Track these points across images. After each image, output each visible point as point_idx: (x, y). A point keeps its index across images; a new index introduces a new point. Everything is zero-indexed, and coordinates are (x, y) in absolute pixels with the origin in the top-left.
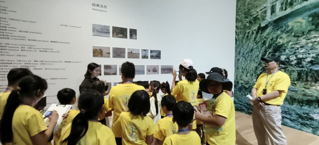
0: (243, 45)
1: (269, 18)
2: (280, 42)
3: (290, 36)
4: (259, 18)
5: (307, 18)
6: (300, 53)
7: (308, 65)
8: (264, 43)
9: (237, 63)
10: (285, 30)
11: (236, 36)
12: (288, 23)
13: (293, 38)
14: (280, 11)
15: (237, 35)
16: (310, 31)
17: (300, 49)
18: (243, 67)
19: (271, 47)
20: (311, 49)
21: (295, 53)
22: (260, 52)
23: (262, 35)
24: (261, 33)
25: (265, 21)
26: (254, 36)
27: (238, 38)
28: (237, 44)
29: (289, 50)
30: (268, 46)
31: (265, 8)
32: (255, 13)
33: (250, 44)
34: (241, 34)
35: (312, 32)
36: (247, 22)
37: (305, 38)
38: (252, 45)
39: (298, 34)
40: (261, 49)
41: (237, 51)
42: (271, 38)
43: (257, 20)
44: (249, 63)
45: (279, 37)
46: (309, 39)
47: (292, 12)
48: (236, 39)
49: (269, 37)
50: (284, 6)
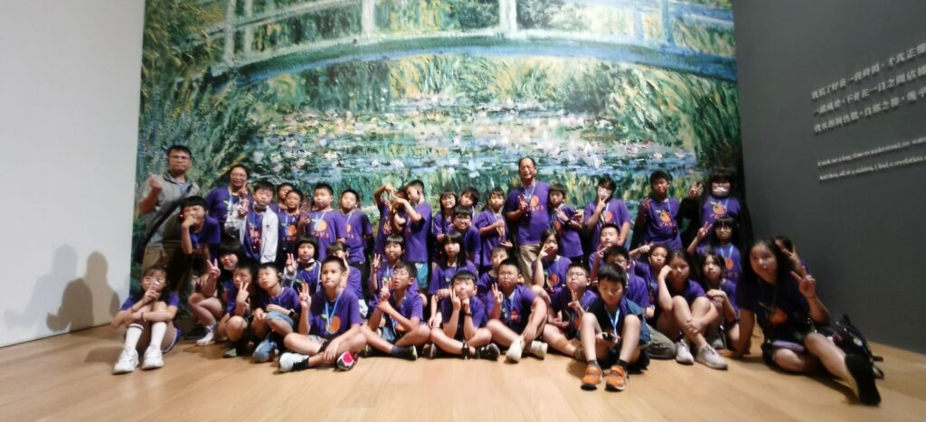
0: (163, 116)
1: (230, 60)
2: (252, 120)
3: (271, 110)
4: (207, 53)
5: (298, 77)
6: (288, 148)
7: (301, 174)
8: (219, 118)
9: (145, 169)
10: (262, 93)
11: (142, 88)
12: (266, 79)
13: (276, 114)
14: (252, 49)
15: (145, 85)
16: (303, 104)
17: (288, 139)
19: (233, 129)
20: (305, 142)
22: (208, 140)
23: (214, 98)
24: (213, 92)
25: (222, 64)
26: (194, 96)
27: (149, 93)
28: (146, 110)
29: (269, 141)
30: (229, 126)
31: (221, 31)
32: (197, 36)
33: (183, 114)
34: (158, 83)
35: (307, 108)
36: (177, 56)
38: (189, 120)
39: (284, 108)
40: (212, 132)
41: (146, 132)
42: (233, 107)
43: (202, 57)
45: (251, 108)
46: (302, 121)
47: (274, 58)
48: (142, 97)
49: (229, 105)
50: (260, 40)
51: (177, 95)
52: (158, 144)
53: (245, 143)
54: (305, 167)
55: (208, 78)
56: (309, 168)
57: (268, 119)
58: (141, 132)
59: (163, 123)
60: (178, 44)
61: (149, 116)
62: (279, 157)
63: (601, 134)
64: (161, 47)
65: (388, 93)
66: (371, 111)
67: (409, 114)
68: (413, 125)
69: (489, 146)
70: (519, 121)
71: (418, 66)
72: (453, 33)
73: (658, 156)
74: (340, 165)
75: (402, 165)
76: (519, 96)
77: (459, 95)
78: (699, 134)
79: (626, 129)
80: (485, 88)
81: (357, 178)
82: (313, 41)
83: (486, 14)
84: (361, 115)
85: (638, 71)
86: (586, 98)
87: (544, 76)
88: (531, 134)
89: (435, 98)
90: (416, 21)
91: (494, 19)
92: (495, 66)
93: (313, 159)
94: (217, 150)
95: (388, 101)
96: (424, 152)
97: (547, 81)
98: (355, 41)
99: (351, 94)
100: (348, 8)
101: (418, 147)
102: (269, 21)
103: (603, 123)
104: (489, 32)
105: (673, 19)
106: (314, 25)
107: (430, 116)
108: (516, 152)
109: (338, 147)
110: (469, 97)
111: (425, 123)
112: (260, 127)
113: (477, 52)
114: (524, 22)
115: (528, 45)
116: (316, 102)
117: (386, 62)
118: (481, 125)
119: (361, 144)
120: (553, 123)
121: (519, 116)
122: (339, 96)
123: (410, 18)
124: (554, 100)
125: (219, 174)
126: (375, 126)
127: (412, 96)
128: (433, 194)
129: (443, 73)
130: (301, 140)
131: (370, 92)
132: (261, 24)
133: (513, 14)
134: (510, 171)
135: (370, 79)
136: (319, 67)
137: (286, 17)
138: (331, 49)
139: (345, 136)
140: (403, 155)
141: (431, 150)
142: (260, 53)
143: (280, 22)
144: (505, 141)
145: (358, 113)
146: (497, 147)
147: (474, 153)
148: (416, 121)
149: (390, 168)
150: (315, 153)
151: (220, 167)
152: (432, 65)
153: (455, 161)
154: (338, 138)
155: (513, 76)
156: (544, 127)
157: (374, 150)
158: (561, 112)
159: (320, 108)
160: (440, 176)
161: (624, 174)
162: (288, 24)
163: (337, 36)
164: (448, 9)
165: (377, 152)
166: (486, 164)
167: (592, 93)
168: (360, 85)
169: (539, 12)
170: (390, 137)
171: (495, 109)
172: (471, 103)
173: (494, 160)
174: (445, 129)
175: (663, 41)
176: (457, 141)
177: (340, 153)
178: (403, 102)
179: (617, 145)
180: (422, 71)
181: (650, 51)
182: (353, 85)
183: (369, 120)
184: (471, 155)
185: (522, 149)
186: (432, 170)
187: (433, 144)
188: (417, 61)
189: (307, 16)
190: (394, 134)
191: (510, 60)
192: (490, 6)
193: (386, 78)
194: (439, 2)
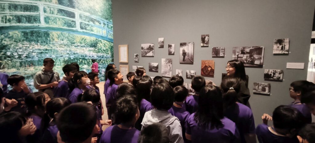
54: (26, 57)
56: (28, 57)
62: (17, 54)
63: (96, 51)
65: (50, 40)
66: (45, 44)
67: (56, 45)
68: (57, 47)
71: (57, 34)
72: (65, 27)
73: (105, 56)
76: (81, 43)
77: (68, 42)
78: (111, 52)
79: (100, 51)
80: (74, 41)
83: (73, 25)
84: (43, 44)
85: (102, 41)
86: (94, 45)
87: (85, 40)
89: (62, 42)
90: (56, 23)
91: (75, 26)
92: (76, 36)
96: (60, 54)
98: (39, 25)
99: (39, 39)
102: (7, 15)
103: (96, 50)
104: (74, 29)
105: (108, 32)
106: (25, 19)
113: (72, 33)
114: (82, 28)
115: (82, 33)
116: (28, 40)
117: (49, 32)
118: (73, 49)
120: (88, 49)
122: (35, 39)
123: (54, 22)
124: (88, 44)
126: (47, 47)
129: (64, 36)
130: (24, 50)
131: (45, 39)
132: (4, 15)
133: (79, 26)
135: (44, 36)
136: (28, 31)
137: (14, 15)
138: (31, 26)
140: (55, 54)
142: (5, 24)
143: (12, 16)
144: (78, 52)
145: (42, 44)
147: (72, 54)
148: (58, 47)
153: (68, 56)
154: (36, 50)
155: (79, 39)
156: (86, 50)
157: (47, 53)
158: (89, 47)
159: (29, 42)
160: (64, 59)
161: (100, 59)
163: (33, 23)
164: (64, 21)
165: (48, 53)
166: (75, 57)
167: (94, 44)
168: (42, 37)
170: (51, 50)
172: (71, 44)
173: (76, 56)
174: (65, 49)
175: (106, 36)
176: (68, 52)
178: (54, 42)
179: (99, 54)
180: (58, 35)
181: (104, 37)
182: (40, 37)
183: (45, 46)
187: (62, 52)
188: (57, 33)
189: (22, 16)
190: (52, 50)
191: (79, 35)
192: (74, 23)
193: (49, 36)
194: (62, 20)
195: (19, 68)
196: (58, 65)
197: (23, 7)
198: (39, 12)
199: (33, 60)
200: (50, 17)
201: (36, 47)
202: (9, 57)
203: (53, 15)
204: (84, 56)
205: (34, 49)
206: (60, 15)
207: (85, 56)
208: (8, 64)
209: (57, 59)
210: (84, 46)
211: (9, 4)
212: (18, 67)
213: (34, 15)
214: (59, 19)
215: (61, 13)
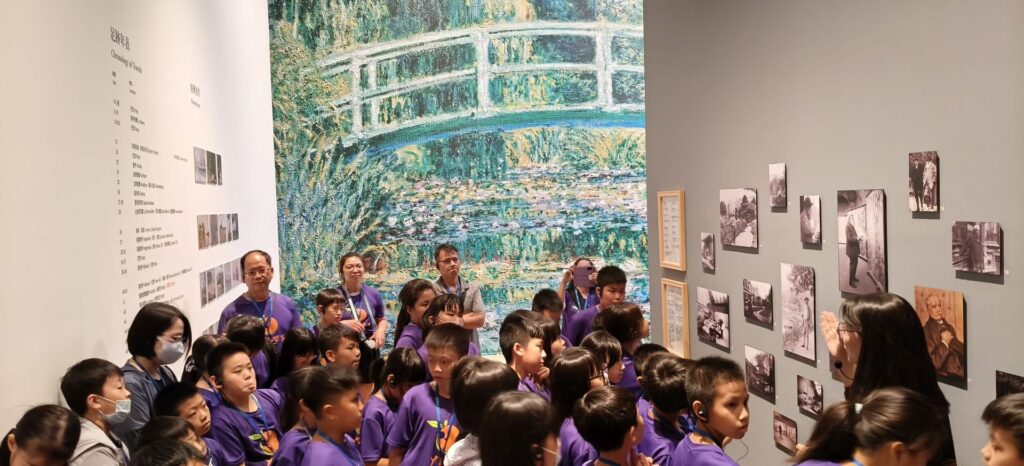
1: (358, 132)
4: (336, 125)
11: (276, 158)
15: (279, 156)
16: (430, 173)
18: (305, 244)
20: (434, 207)
21: (411, 211)
24: (346, 163)
25: (351, 136)
26: (327, 166)
28: (282, 179)
31: (348, 103)
32: (325, 108)
35: (434, 177)
36: (307, 127)
37: (423, 186)
38: (325, 188)
39: (413, 177)
44: (321, 234)
48: (277, 167)
50: (386, 113)
51: (311, 165)
52: (297, 211)
53: (379, 209)
54: (435, 230)
55: (339, 149)
56: (439, 231)
57: (399, 187)
58: (279, 200)
59: (301, 193)
60: (307, 116)
61: (285, 185)
62: (411, 221)
64: (291, 119)
66: (490, 179)
68: (526, 190)
69: (590, 207)
70: (614, 185)
71: (529, 138)
74: (465, 227)
75: (518, 226)
76: (615, 163)
77: (563, 164)
80: (586, 157)
81: (480, 238)
82: (436, 114)
83: (587, 89)
88: (624, 196)
89: (544, 167)
90: (526, 95)
91: (593, 94)
93: (441, 222)
94: (353, 216)
95: (504, 170)
96: (536, 214)
97: (637, 150)
98: (473, 114)
99: (472, 164)
100: (464, 82)
101: (531, 210)
102: (393, 94)
104: (589, 106)
106: (435, 99)
107: (541, 183)
108: (612, 212)
109: (464, 212)
110: (572, 165)
111: (536, 188)
112: (392, 194)
116: (441, 171)
118: (583, 190)
119: (483, 208)
121: (614, 181)
122: (461, 166)
125: (357, 238)
127: (524, 165)
128: (545, 249)
131: (489, 162)
132: (385, 97)
133: (610, 88)
134: (607, 229)
135: (488, 150)
137: (408, 90)
139: (468, 201)
140: (519, 217)
141: (541, 212)
142: (386, 125)
143: (403, 95)
144: (602, 203)
146: (597, 209)
147: (577, 214)
148: (529, 187)
149: (508, 229)
150: (443, 217)
151: (359, 231)
152: (540, 136)
153: (561, 221)
154: (463, 204)
155: (609, 145)
157: (494, 214)
160: (550, 234)
162: (411, 97)
163: (456, 110)
164: (553, 84)
166: (587, 223)
169: (631, 87)
170: (507, 201)
171: (594, 175)
172: (575, 171)
173: (595, 218)
174: (553, 194)
177: (465, 217)
180: (532, 142)
182: (474, 155)
183: (488, 187)
184: (575, 216)
185: (617, 210)
186: (542, 230)
187: (543, 207)
188: (528, 134)
189: (427, 90)
191: (607, 131)
192: (590, 82)
193: (502, 149)
194: (545, 78)
195: (416, 270)
196: (527, 259)
197: (431, 60)
198: (475, 64)
199: (452, 239)
200: (507, 76)
201: (464, 194)
202: (393, 232)
203: (518, 67)
204: (623, 221)
205: (457, 201)
206: (539, 62)
207: (628, 219)
208: (389, 256)
209: (524, 234)
210: (629, 176)
211: (397, 57)
212: (413, 267)
213: (461, 79)
214: (536, 77)
215: (543, 51)
